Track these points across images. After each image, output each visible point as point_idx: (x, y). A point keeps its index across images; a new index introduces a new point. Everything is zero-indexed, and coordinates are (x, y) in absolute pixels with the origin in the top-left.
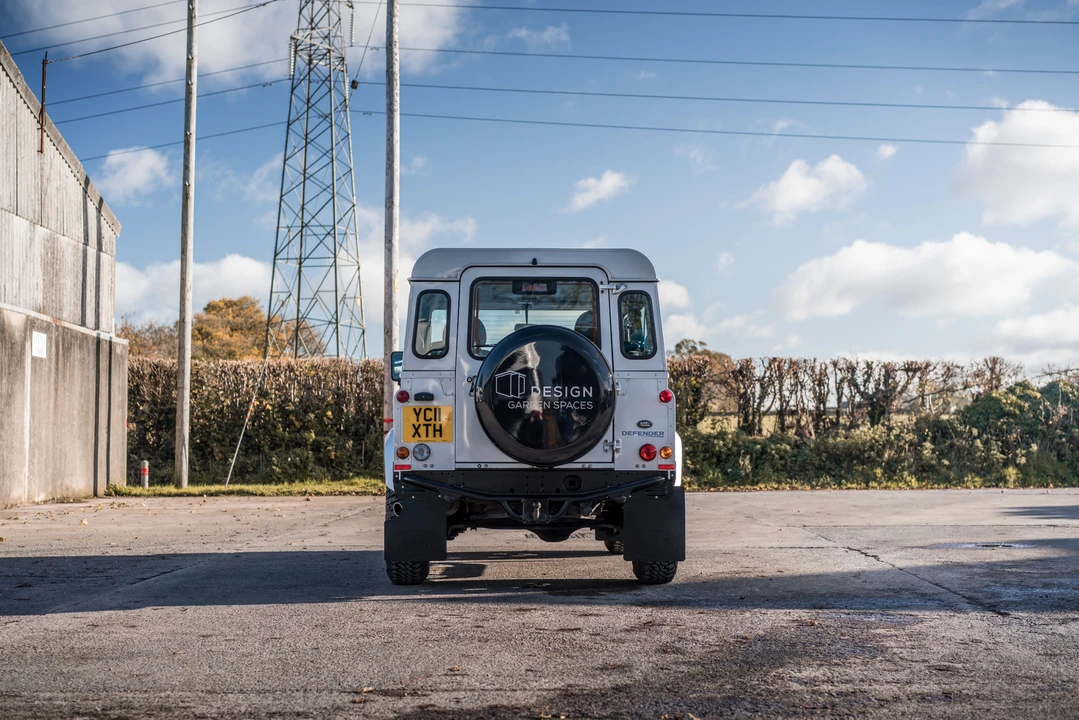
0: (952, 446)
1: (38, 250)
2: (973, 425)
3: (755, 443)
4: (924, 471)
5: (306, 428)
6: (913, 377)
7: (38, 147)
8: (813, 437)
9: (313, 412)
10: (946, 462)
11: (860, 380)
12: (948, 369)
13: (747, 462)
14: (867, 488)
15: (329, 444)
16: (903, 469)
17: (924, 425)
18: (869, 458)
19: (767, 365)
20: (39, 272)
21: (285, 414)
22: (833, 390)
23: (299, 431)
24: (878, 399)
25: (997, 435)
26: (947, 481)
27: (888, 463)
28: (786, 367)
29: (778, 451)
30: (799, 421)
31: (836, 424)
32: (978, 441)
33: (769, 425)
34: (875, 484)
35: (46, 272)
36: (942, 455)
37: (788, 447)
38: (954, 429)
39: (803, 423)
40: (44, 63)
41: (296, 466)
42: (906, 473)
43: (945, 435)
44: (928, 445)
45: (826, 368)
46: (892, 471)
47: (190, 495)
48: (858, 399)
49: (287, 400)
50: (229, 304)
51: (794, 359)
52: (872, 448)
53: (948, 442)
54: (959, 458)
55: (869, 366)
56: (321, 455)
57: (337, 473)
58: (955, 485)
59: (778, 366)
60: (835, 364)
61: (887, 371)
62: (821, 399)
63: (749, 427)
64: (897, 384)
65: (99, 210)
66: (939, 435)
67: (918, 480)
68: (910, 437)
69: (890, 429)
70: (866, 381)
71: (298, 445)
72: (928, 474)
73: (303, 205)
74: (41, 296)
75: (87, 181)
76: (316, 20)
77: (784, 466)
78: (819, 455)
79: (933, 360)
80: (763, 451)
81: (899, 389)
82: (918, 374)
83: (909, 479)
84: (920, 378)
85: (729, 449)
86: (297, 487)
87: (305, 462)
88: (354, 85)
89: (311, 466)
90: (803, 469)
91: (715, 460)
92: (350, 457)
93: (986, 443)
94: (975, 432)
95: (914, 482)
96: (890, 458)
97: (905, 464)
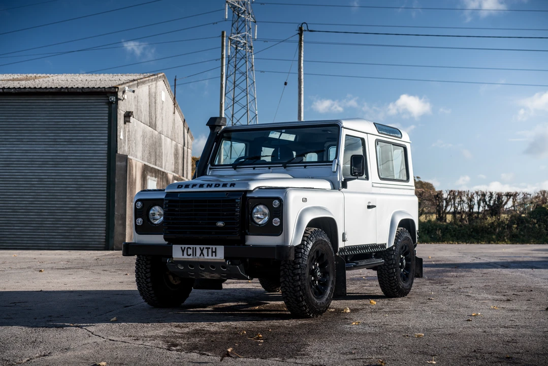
0: (525, 227)
1: (173, 150)
2: (534, 218)
3: (444, 225)
4: (513, 237)
6: (510, 198)
7: (173, 112)
8: (467, 223)
10: (522, 233)
11: (487, 199)
12: (525, 195)
13: (440, 232)
14: (489, 243)
16: (505, 236)
17: (513, 218)
18: (490, 231)
19: (448, 193)
20: (173, 158)
24: (495, 208)
25: (544, 223)
26: (523, 242)
27: (498, 234)
28: (457, 194)
29: (453, 228)
30: (462, 216)
31: (477, 218)
32: (537, 225)
33: (449, 218)
34: (492, 242)
35: (175, 158)
36: (521, 230)
37: (457, 227)
38: (527, 221)
39: (463, 217)
40: (175, 80)
42: (505, 238)
43: (522, 222)
44: (515, 226)
45: (473, 194)
46: (500, 237)
48: (486, 208)
51: (460, 190)
52: (491, 227)
53: (524, 225)
54: (528, 232)
55: (491, 194)
58: (527, 243)
59: (453, 193)
60: (477, 193)
61: (498, 196)
62: (471, 207)
63: (441, 218)
64: (503, 201)
65: (188, 132)
66: (520, 222)
67: (510, 241)
68: (507, 222)
69: (499, 219)
70: (490, 200)
72: (515, 239)
73: (233, 115)
74: (173, 167)
75: (184, 120)
77: (455, 234)
78: (469, 230)
79: (518, 191)
80: (447, 229)
81: (504, 203)
82: (512, 197)
83: (506, 240)
84: (513, 199)
85: (432, 227)
88: (286, 84)
90: (463, 236)
91: (427, 232)
93: (539, 226)
94: (535, 221)
95: (509, 242)
96: (499, 232)
97: (505, 234)
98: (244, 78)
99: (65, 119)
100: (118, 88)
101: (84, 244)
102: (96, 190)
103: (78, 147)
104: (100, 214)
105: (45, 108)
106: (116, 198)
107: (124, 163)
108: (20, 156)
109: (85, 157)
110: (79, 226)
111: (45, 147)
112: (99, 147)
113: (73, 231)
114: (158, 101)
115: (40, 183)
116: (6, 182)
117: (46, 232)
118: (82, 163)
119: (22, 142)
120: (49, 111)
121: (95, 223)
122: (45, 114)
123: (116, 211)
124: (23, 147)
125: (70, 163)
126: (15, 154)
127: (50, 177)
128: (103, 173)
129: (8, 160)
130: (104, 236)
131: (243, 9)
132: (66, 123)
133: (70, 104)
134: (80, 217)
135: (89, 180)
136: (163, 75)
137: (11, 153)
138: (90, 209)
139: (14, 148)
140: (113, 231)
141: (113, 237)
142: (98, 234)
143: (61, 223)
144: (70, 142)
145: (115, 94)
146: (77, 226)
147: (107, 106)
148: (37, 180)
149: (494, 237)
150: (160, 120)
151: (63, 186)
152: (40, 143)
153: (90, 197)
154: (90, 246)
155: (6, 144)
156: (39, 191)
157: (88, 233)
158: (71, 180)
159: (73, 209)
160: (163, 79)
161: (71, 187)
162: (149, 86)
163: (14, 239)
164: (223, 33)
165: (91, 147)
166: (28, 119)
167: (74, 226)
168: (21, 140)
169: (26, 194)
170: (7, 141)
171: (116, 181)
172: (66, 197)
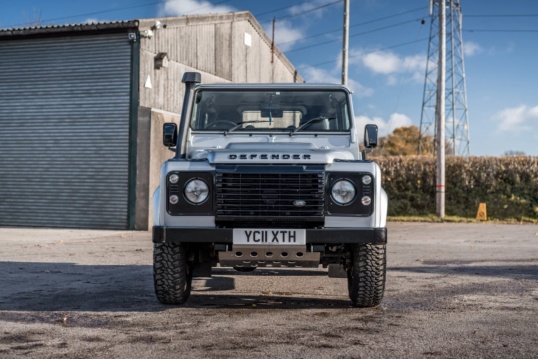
5: (407, 189)
7: (270, 60)
9: (411, 182)
15: (418, 197)
23: (404, 191)
41: (402, 208)
56: (414, 203)
57: (422, 211)
71: (403, 198)
75: (296, 73)
86: (399, 218)
87: (405, 205)
88: (423, 22)
89: (409, 208)
92: (428, 204)
99: (83, 65)
100: (138, 21)
101: (104, 222)
102: (117, 154)
103: (97, 100)
104: (121, 184)
105: (61, 53)
106: (137, 163)
107: (147, 119)
108: (35, 112)
109: (105, 112)
110: (98, 198)
111: (61, 101)
112: (121, 99)
113: (92, 206)
114: (236, 44)
115: (55, 145)
116: (20, 145)
117: (63, 207)
118: (101, 120)
119: (37, 95)
120: (66, 56)
121: (116, 195)
122: (61, 60)
123: (137, 180)
124: (38, 102)
125: (88, 120)
126: (28, 111)
127: (66, 138)
128: (125, 132)
129: (23, 118)
130: (125, 212)
132: (85, 70)
133: (89, 46)
134: (99, 188)
135: (110, 141)
136: (247, 14)
137: (24, 109)
138: (111, 177)
139: (29, 104)
140: (134, 206)
141: (134, 214)
142: (119, 210)
143: (79, 194)
144: (88, 93)
145: (135, 29)
146: (95, 198)
147: (130, 47)
148: (53, 142)
150: (242, 68)
151: (80, 148)
152: (56, 96)
153: (109, 163)
154: (110, 224)
155: (20, 99)
156: (55, 156)
157: (109, 208)
158: (90, 141)
159: (91, 177)
160: (248, 18)
161: (90, 150)
162: (215, 25)
163: (28, 214)
165: (111, 100)
166: (44, 67)
167: (92, 198)
168: (36, 93)
169: (41, 159)
170: (21, 95)
171: (138, 141)
172: (83, 163)
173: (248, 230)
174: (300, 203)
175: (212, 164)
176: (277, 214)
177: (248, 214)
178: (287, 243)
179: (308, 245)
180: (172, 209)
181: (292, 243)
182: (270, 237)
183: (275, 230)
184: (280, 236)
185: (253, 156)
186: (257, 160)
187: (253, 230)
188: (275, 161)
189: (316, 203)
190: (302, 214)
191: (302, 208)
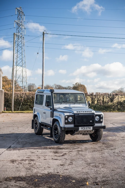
0: (123, 106)
4: (118, 109)
8: (102, 104)
9: (29, 100)
10: (121, 108)
13: (93, 108)
14: (110, 112)
16: (115, 109)
17: (119, 103)
19: (96, 93)
21: (25, 100)
22: (105, 97)
23: (27, 103)
24: (112, 99)
26: (122, 111)
28: (98, 94)
29: (97, 106)
31: (105, 102)
33: (96, 102)
37: (99, 106)
38: (123, 103)
39: (101, 102)
41: (27, 108)
43: (121, 104)
44: (119, 106)
46: (114, 110)
47: (14, 113)
48: (109, 99)
49: (25, 98)
50: (3, 77)
52: (111, 106)
54: (123, 108)
55: (111, 94)
61: (113, 95)
62: (103, 99)
63: (93, 103)
65: (1, 71)
68: (116, 104)
69: (114, 103)
70: (110, 96)
71: (27, 105)
72: (119, 110)
73: (17, 62)
76: (19, 31)
77: (98, 109)
78: (103, 107)
80: (95, 106)
81: (115, 97)
82: (118, 95)
85: (90, 106)
89: (29, 108)
90: (101, 109)
95: (117, 112)
96: (114, 108)
97: (116, 108)
98: (21, 49)
131: (21, 24)
149: (112, 109)
164: (14, 33)
173: (82, 127)
174: (91, 121)
175: (73, 114)
176: (87, 124)
177: (81, 124)
178: (89, 129)
179: (93, 129)
180: (66, 123)
181: (90, 129)
182: (86, 128)
183: (87, 127)
184: (88, 128)
185: (81, 112)
186: (82, 112)
187: (83, 127)
188: (85, 113)
189: (94, 121)
190: (91, 123)
191: (91, 122)
